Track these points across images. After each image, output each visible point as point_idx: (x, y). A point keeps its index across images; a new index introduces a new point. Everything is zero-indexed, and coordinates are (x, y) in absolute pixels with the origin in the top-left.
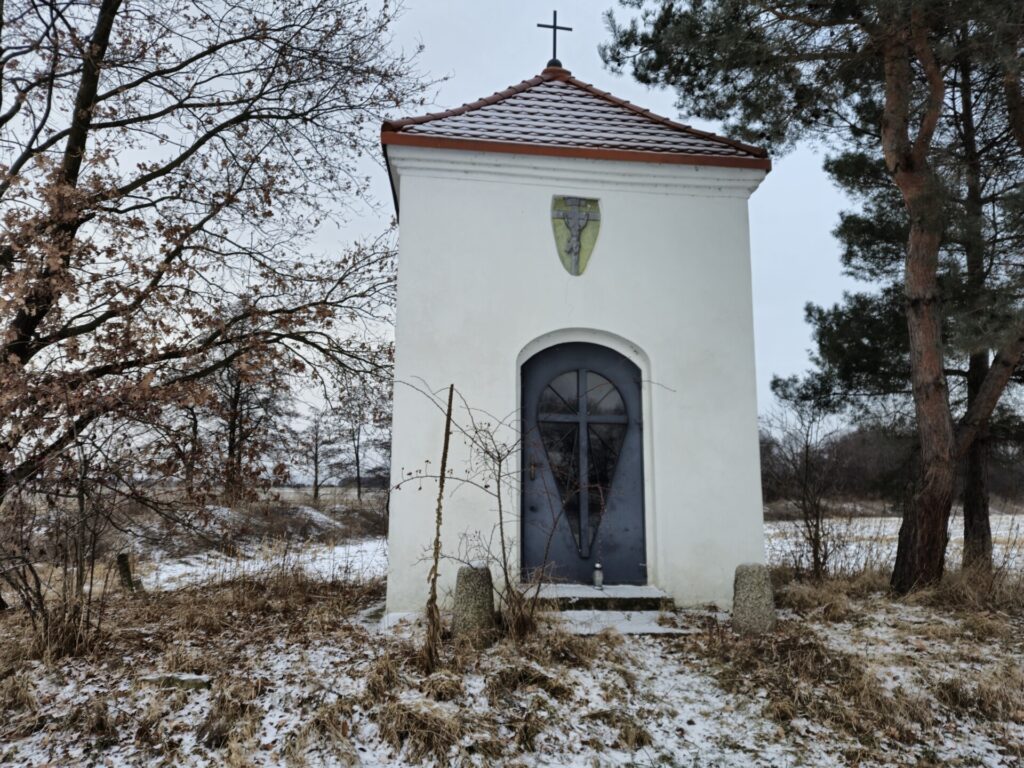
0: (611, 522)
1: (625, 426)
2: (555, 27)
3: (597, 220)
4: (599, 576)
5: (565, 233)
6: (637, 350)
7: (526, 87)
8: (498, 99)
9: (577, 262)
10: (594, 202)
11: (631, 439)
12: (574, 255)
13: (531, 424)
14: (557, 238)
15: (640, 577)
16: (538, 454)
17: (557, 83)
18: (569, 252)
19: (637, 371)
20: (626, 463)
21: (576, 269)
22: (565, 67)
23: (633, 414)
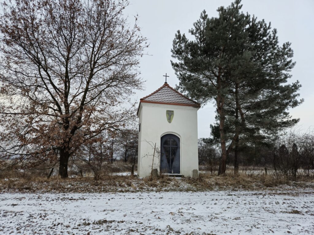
0: (174, 164)
1: (177, 148)
2: (166, 76)
3: (173, 114)
4: (172, 172)
5: (168, 116)
6: (179, 135)
7: (161, 88)
8: (157, 91)
9: (170, 121)
10: (173, 111)
11: (178, 150)
12: (170, 120)
13: (162, 147)
14: (167, 117)
15: (179, 172)
16: (163, 152)
17: (166, 87)
18: (169, 119)
19: (179, 139)
20: (177, 154)
21: (170, 122)
22: (168, 83)
23: (178, 146)
